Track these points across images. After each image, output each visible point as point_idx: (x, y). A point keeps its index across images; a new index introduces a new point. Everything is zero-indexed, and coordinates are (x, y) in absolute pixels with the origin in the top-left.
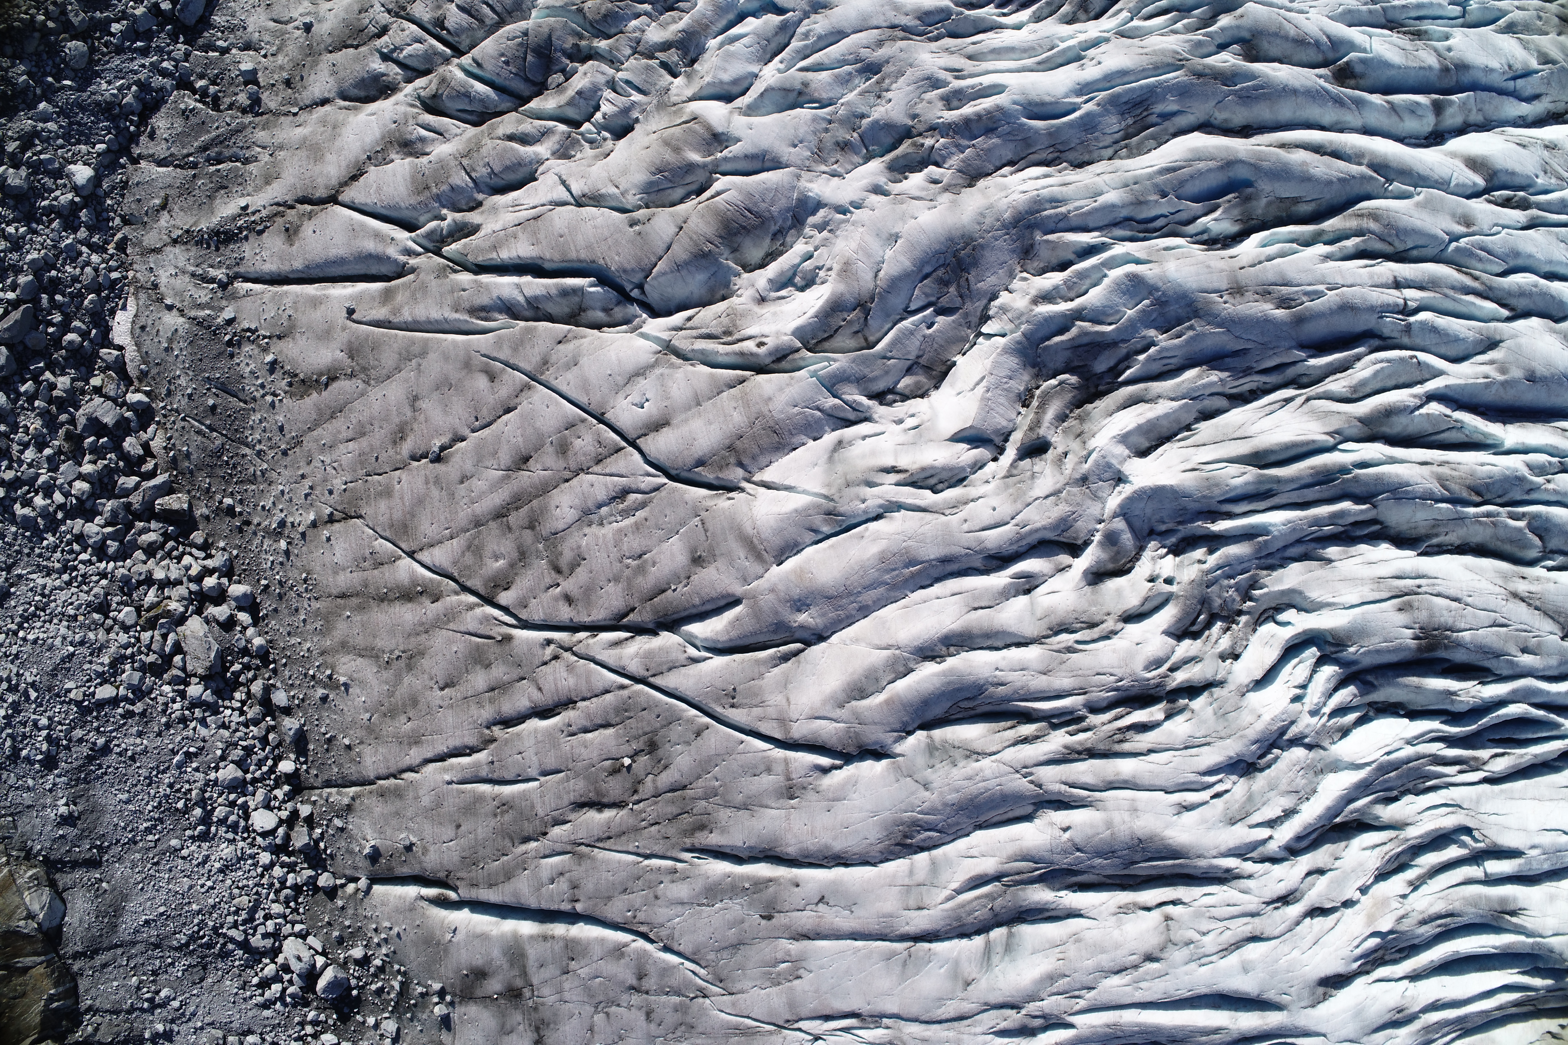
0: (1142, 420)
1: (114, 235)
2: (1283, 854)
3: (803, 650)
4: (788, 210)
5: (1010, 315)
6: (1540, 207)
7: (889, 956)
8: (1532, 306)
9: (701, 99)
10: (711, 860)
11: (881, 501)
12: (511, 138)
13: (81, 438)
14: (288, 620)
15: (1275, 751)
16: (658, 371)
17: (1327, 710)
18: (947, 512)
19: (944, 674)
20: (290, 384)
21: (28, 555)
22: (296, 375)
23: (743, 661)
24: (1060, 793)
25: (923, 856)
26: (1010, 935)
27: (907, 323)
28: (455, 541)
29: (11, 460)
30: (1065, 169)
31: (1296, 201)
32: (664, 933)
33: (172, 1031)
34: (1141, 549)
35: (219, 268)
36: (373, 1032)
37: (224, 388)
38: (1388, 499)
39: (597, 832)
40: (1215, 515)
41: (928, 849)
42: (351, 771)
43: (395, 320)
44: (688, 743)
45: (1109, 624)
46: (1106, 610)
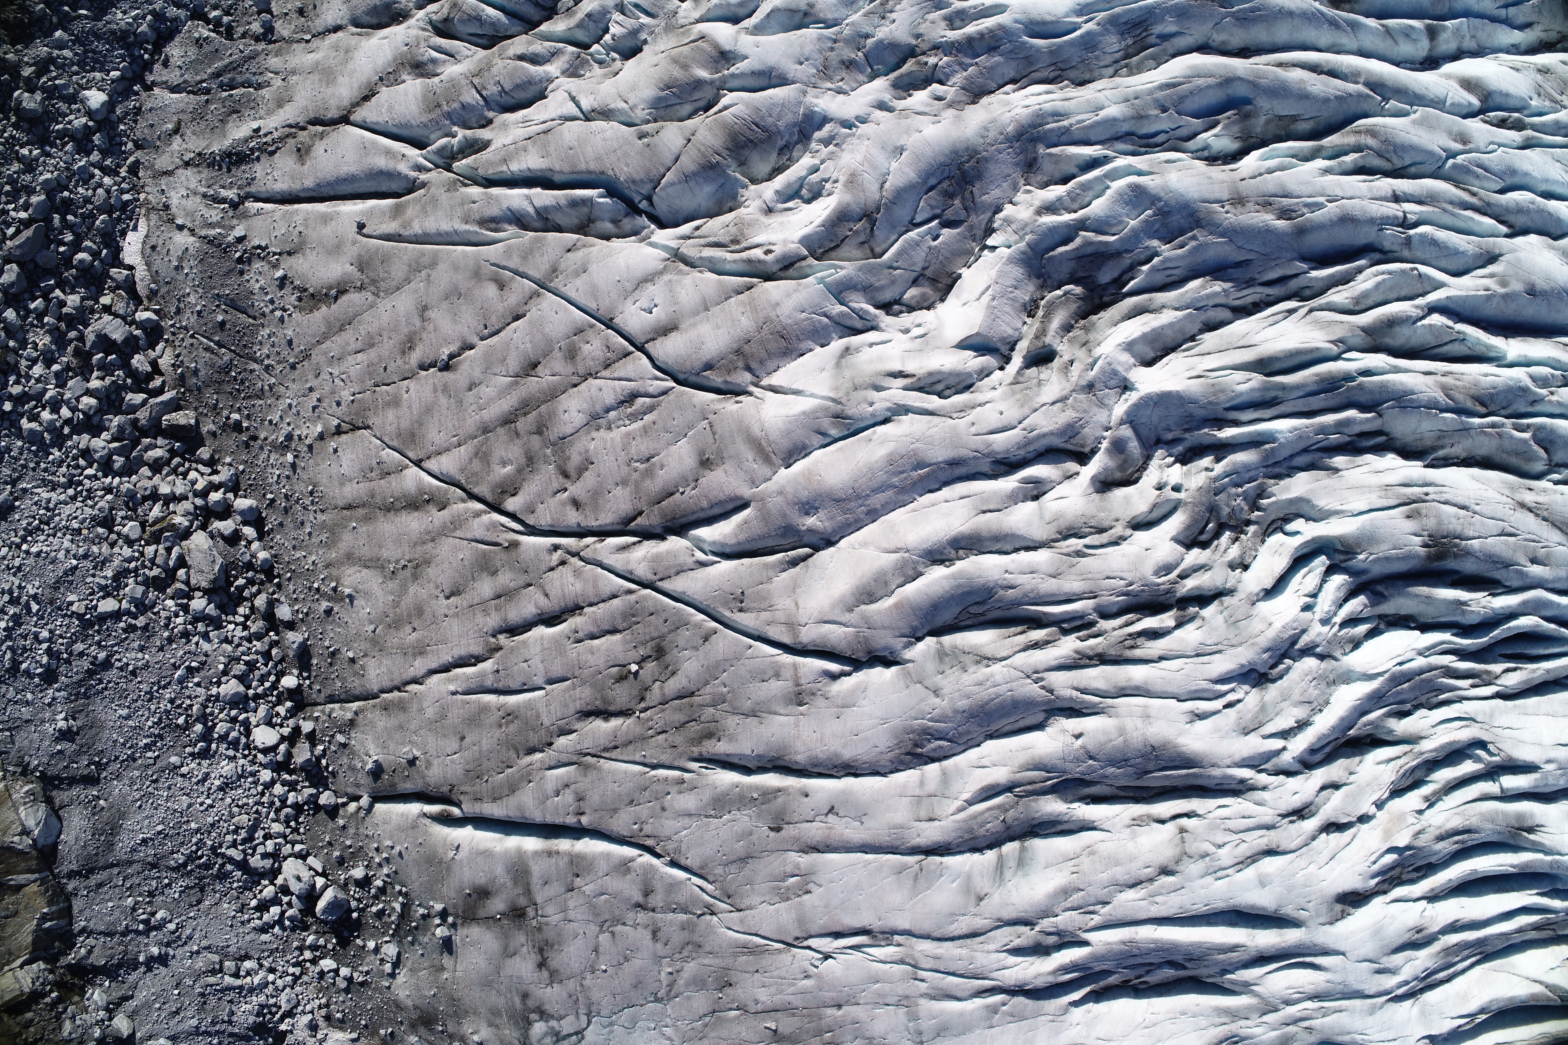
0: (1147, 329)
1: (126, 159)
2: (1297, 767)
3: (811, 555)
4: (795, 125)
5: (1014, 226)
6: (1534, 127)
7: (900, 870)
8: (1530, 224)
9: (708, 20)
10: (719, 770)
11: (889, 405)
12: (521, 58)
13: (90, 355)
14: (295, 534)
15: (1287, 661)
16: (666, 277)
17: (1338, 619)
18: (955, 415)
19: (953, 576)
20: (300, 299)
21: (34, 469)
22: (306, 290)
23: (751, 565)
24: (1071, 699)
25: (934, 767)
26: (1023, 849)
27: (913, 234)
28: (462, 448)
29: (19, 376)
30: (1067, 86)
31: (1294, 119)
32: (671, 846)
33: (167, 954)
34: (1148, 458)
35: (231, 188)
36: (373, 957)
37: (233, 304)
38: (1393, 407)
39: (603, 742)
40: (1221, 423)
41: (939, 760)
42: (355, 685)
43: (406, 233)
44: (696, 649)
45: (1119, 530)
46: (1114, 517)
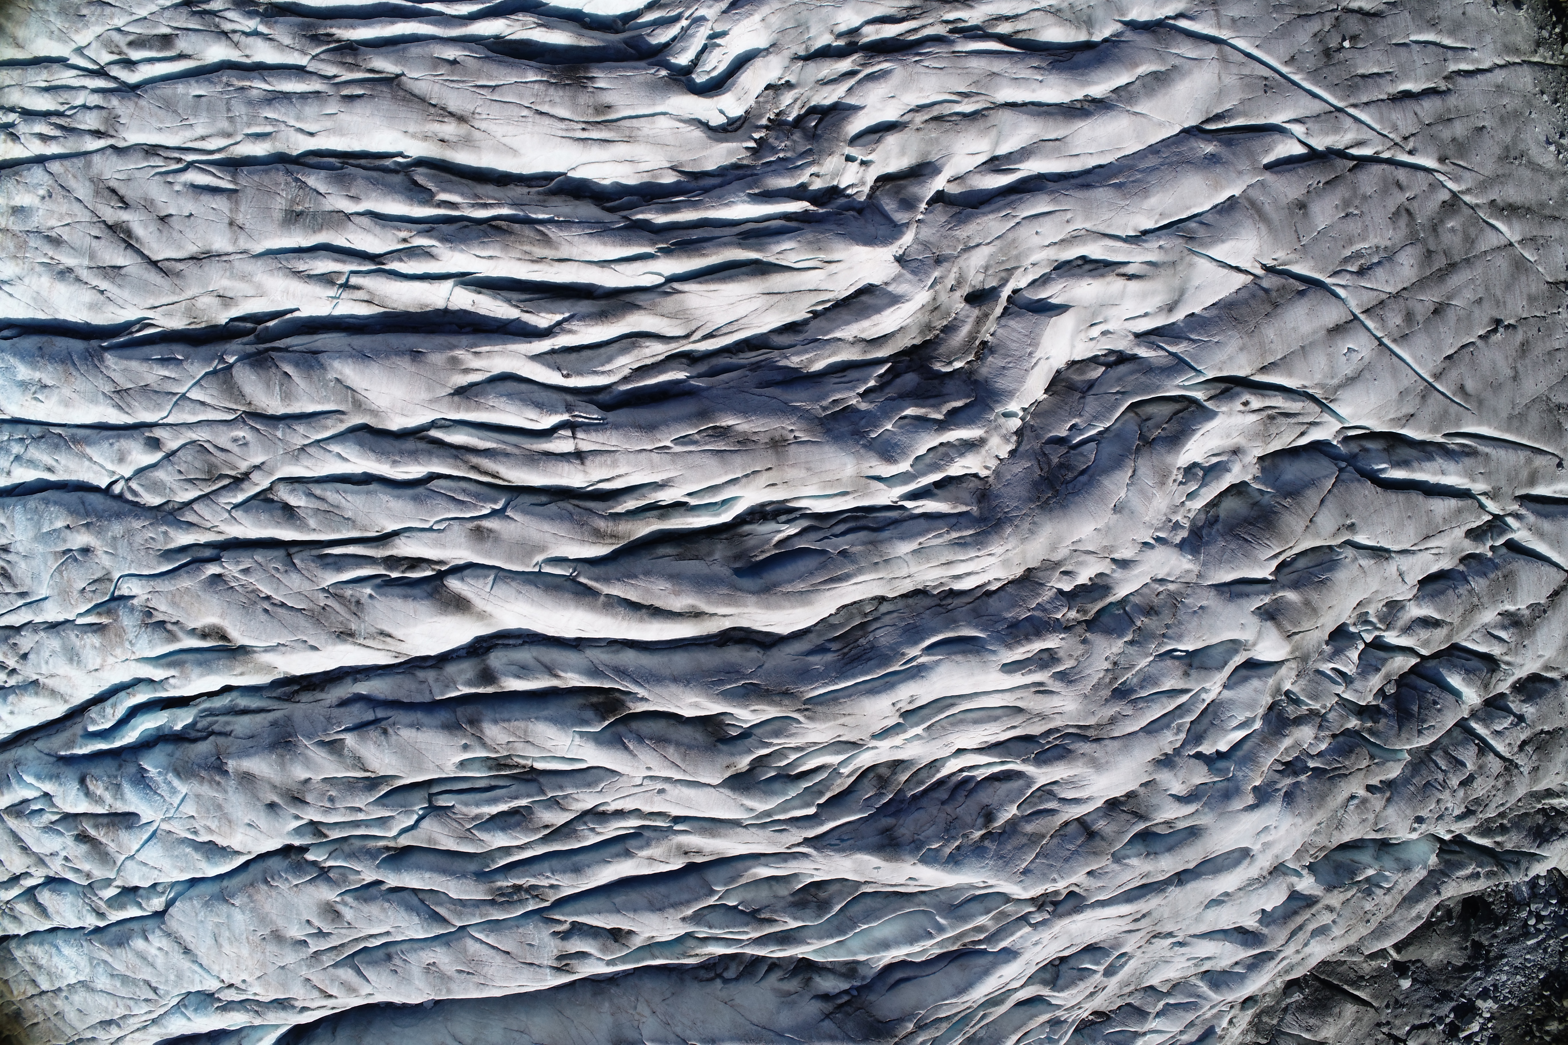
0: (873, 320)
3: (1200, 124)
4: (1207, 543)
5: (1001, 433)
6: (373, 562)
8: (398, 441)
11: (1146, 245)
12: (1438, 625)
16: (1335, 382)
17: (684, 23)
18: (1082, 233)
19: (1085, 85)
23: (1258, 117)
27: (1099, 428)
28: (1483, 249)
30: (935, 587)
31: (680, 557)
34: (872, 194)
38: (612, 223)
40: (806, 217)
42: (1539, 75)
43: (1528, 456)
44: (1300, 52)
45: (920, 118)
46: (921, 133)
